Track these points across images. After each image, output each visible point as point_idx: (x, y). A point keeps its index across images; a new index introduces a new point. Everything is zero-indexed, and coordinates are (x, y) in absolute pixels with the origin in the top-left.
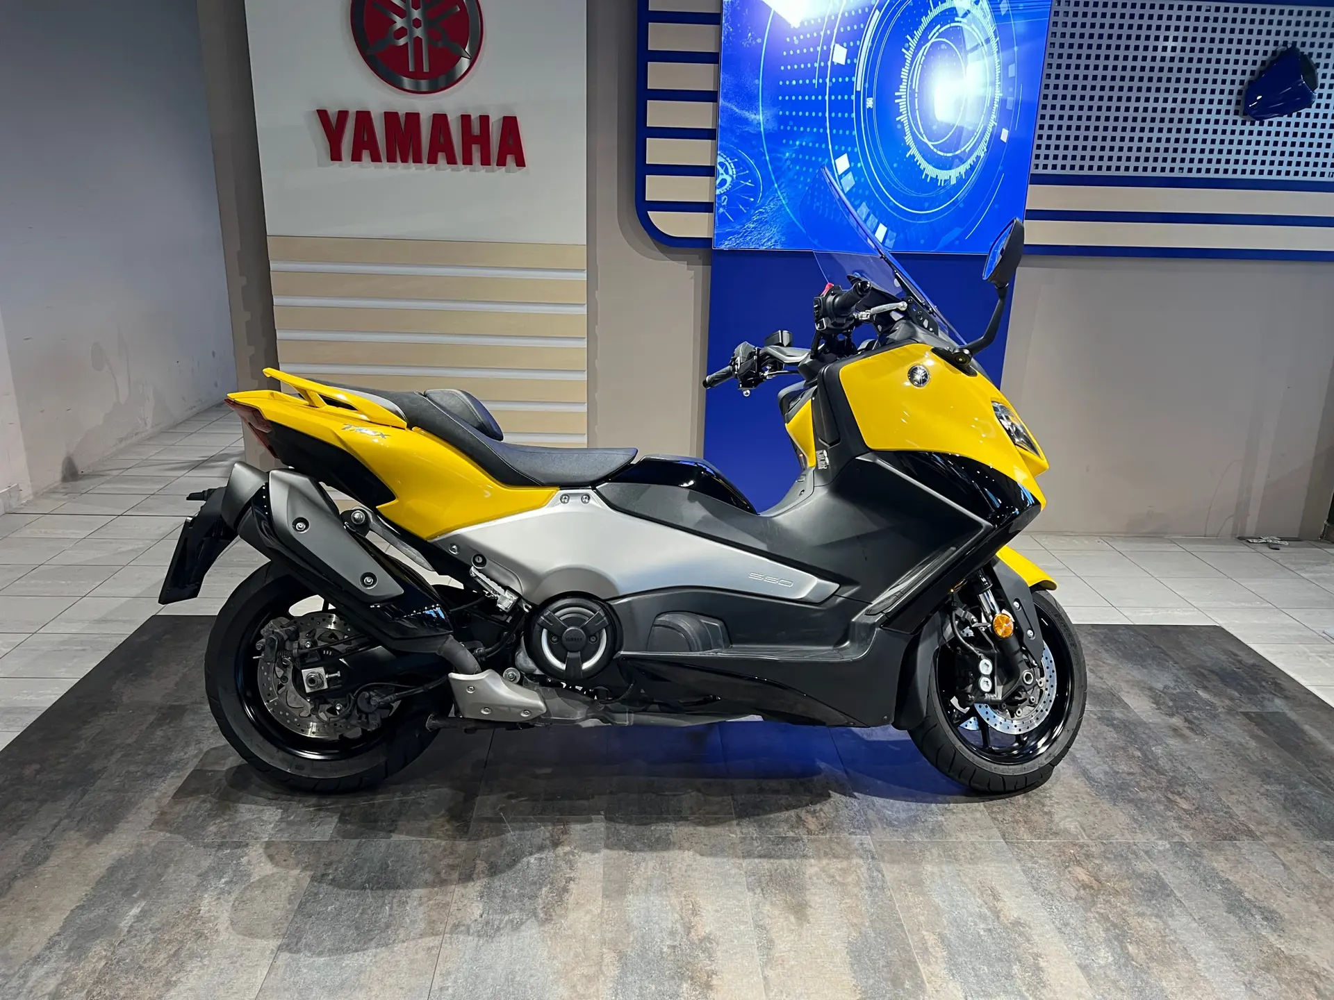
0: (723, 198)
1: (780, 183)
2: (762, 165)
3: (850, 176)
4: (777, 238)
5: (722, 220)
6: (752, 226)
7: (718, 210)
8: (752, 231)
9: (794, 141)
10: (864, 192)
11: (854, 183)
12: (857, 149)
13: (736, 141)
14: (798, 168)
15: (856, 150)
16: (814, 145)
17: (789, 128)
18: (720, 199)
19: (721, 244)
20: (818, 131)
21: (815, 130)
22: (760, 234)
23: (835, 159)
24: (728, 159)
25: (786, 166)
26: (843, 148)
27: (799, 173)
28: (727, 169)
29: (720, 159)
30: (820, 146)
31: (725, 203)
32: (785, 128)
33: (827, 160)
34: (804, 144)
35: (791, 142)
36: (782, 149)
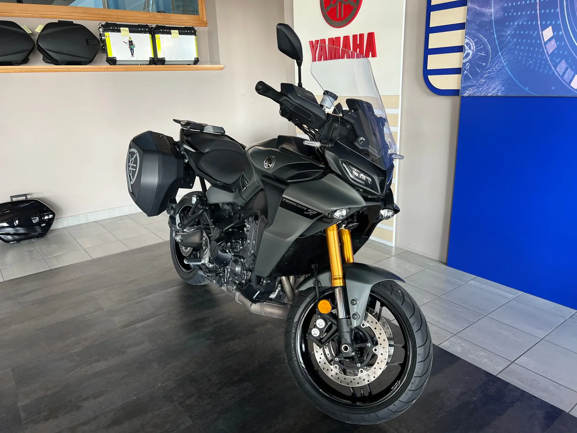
0: (467, 65)
1: (502, 52)
2: (492, 41)
3: (553, 42)
4: (498, 88)
5: (465, 79)
6: (483, 81)
7: (464, 72)
8: (483, 84)
9: (514, 22)
10: (563, 53)
11: (556, 46)
12: (560, 22)
13: (477, 28)
14: (515, 40)
15: (558, 22)
16: (527, 22)
17: (510, 14)
18: (466, 65)
19: (465, 93)
20: (531, 13)
21: (529, 13)
22: (488, 86)
23: (542, 31)
24: (471, 40)
25: (507, 40)
26: (549, 22)
27: (516, 44)
28: (470, 46)
29: (467, 41)
30: (532, 23)
31: (468, 68)
32: (508, 15)
33: (536, 32)
34: (520, 23)
35: (511, 24)
36: (505, 29)
